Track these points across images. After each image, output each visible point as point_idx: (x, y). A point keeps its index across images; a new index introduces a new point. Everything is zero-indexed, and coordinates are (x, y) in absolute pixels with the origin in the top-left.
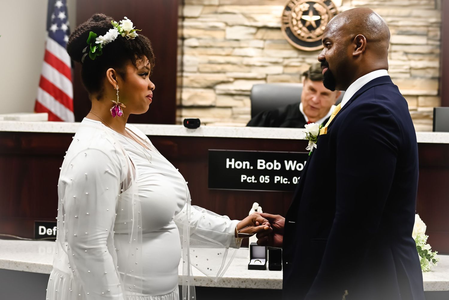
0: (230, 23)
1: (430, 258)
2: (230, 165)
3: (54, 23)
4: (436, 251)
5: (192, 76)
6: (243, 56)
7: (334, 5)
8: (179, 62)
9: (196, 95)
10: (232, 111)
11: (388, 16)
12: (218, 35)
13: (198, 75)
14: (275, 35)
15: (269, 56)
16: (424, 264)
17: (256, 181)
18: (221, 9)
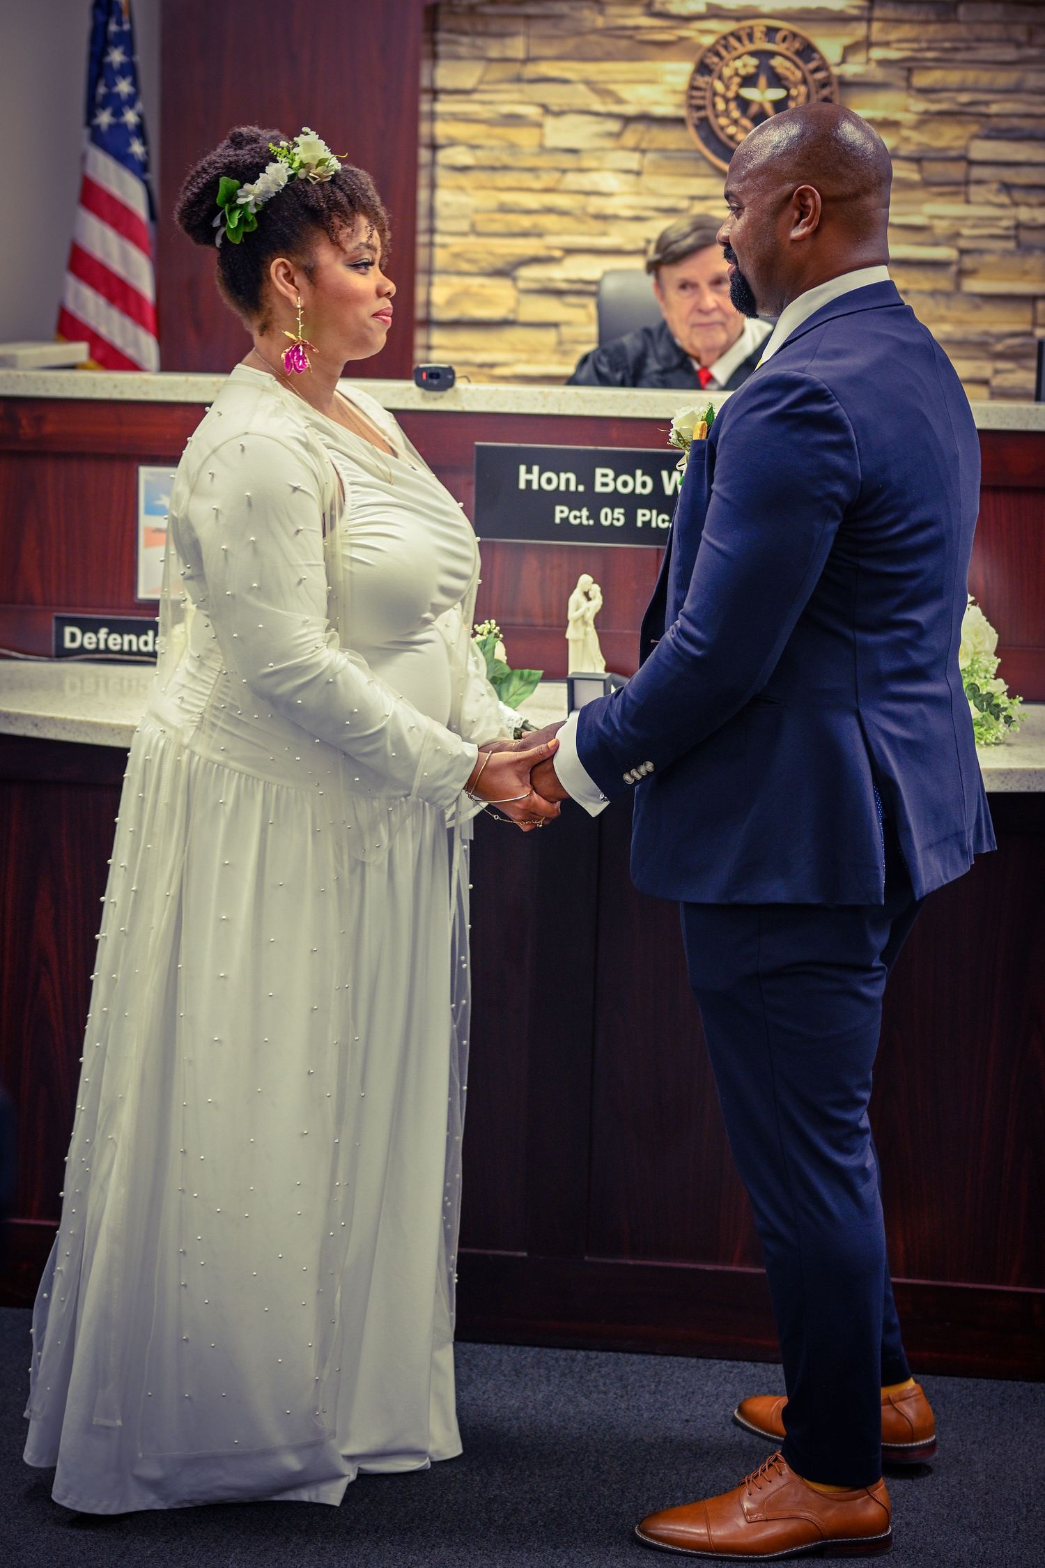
0: (556, 108)
1: (999, 712)
2: (529, 483)
3: (104, 107)
4: (1018, 696)
5: (457, 244)
6: (588, 193)
7: (822, 58)
8: (422, 209)
9: (466, 293)
10: (560, 335)
11: (961, 89)
12: (525, 138)
13: (472, 239)
14: (671, 138)
15: (653, 193)
16: (989, 727)
17: (591, 522)
18: (531, 70)
